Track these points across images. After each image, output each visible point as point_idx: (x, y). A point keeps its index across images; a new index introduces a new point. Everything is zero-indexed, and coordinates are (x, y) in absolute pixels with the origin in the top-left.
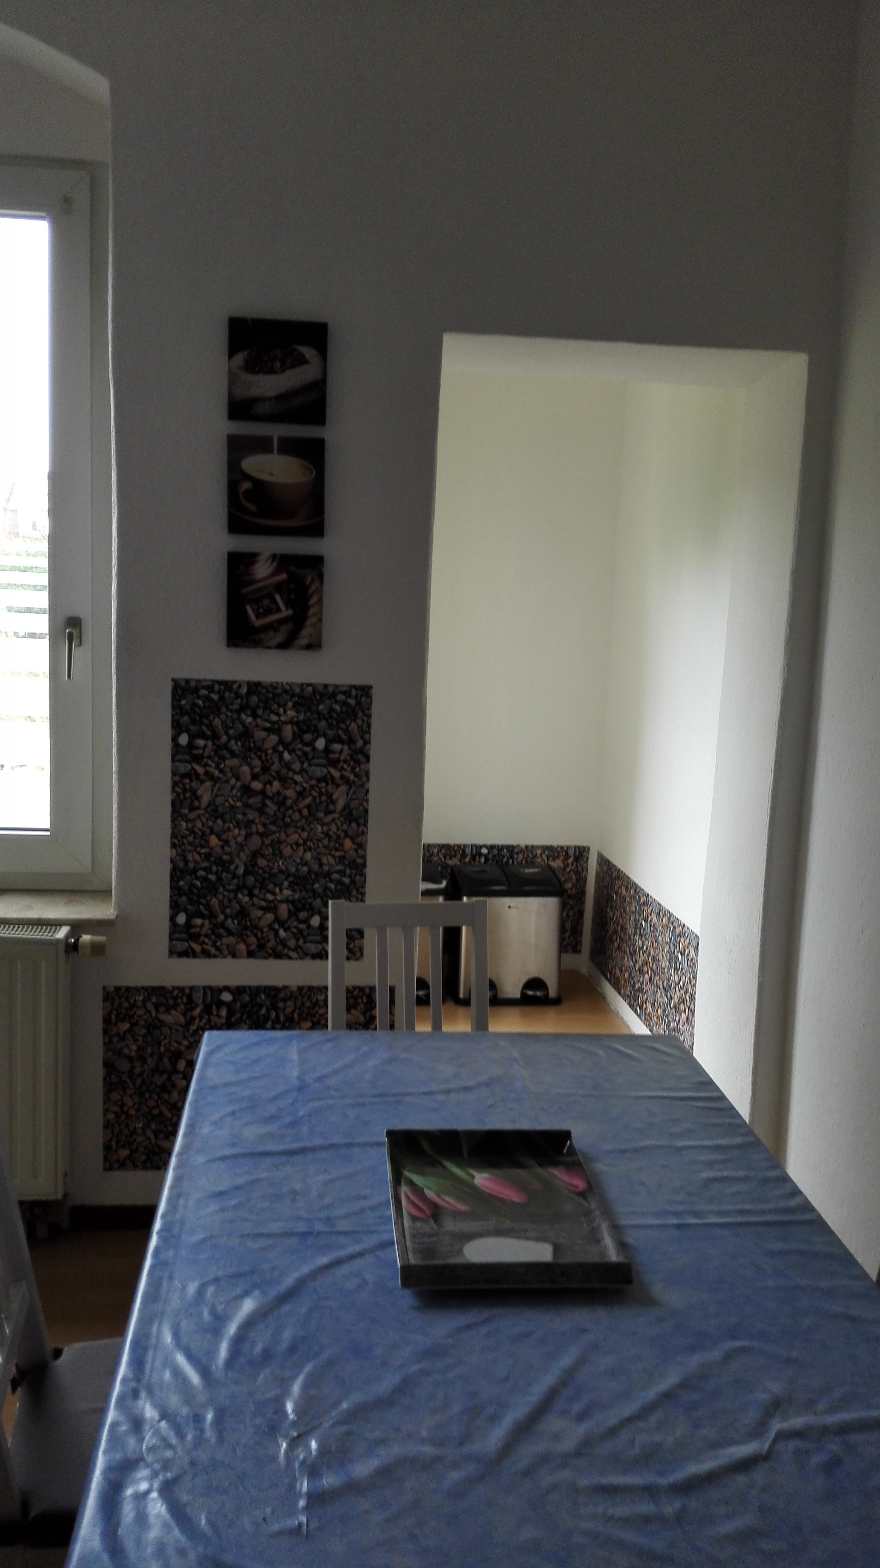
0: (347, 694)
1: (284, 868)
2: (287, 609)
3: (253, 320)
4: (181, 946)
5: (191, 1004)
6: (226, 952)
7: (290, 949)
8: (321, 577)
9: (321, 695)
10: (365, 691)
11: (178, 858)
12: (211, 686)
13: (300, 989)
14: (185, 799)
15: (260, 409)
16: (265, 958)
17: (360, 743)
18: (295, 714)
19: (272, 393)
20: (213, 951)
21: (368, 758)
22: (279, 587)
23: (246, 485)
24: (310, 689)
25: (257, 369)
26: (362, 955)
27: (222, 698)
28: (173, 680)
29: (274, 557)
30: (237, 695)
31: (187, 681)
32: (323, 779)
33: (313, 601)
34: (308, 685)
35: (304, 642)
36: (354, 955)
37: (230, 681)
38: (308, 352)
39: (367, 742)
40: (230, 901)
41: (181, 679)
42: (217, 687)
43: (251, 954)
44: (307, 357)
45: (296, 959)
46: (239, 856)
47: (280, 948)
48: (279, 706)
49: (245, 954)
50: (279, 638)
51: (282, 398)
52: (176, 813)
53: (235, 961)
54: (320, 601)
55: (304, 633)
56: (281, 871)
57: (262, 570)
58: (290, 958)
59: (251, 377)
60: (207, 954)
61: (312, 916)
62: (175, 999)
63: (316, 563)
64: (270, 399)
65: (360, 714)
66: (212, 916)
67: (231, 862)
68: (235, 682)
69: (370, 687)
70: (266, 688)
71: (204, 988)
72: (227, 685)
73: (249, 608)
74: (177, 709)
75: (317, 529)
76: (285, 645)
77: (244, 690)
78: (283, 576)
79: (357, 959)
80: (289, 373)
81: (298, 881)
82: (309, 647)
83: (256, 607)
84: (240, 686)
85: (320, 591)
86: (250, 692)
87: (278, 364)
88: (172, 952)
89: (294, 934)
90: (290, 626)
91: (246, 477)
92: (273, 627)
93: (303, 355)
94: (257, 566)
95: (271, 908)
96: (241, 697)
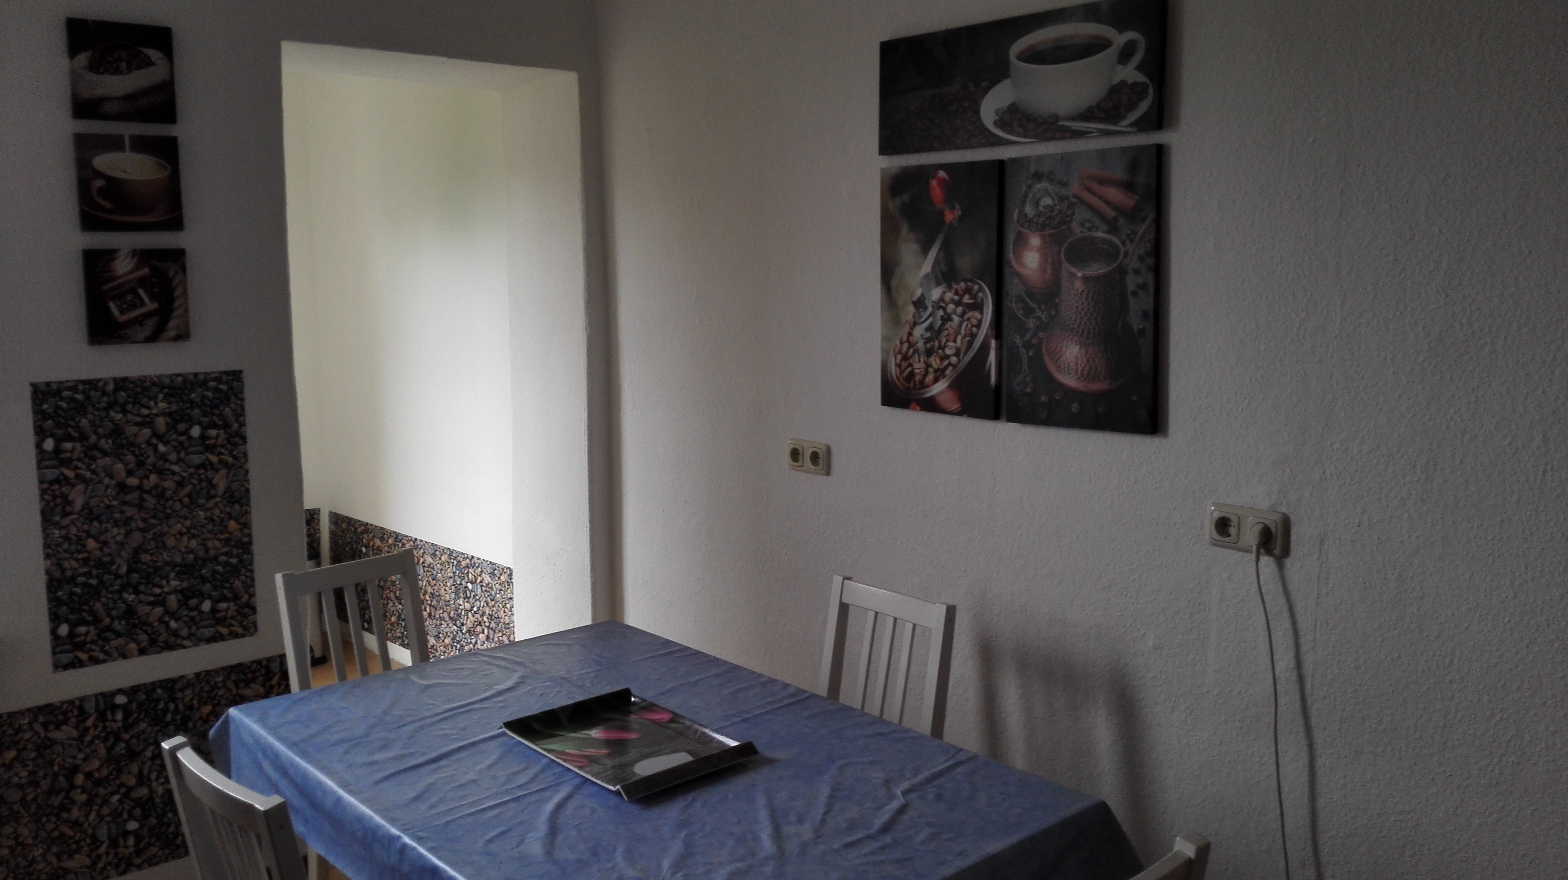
0: (218, 380)
1: (168, 559)
2: (151, 301)
3: (94, 21)
4: (65, 658)
5: (83, 714)
6: (116, 655)
7: (183, 638)
8: (184, 269)
9: (192, 384)
10: (236, 376)
11: (53, 568)
12: (74, 387)
13: (198, 675)
14: (56, 506)
15: (108, 108)
16: (158, 652)
17: (236, 426)
18: (167, 405)
19: (120, 92)
20: (102, 656)
21: (244, 439)
22: (142, 282)
23: (99, 183)
24: (180, 379)
25: (102, 70)
26: (256, 630)
27: (88, 398)
28: (32, 385)
29: (134, 252)
30: (104, 393)
31: (48, 384)
32: (202, 466)
33: (178, 292)
34: (178, 375)
35: (172, 333)
36: (249, 631)
37: (94, 380)
38: (153, 54)
39: (242, 425)
40: (115, 602)
41: (40, 383)
42: (81, 387)
43: (143, 652)
44: (153, 59)
45: (190, 647)
46: (119, 555)
47: (173, 639)
48: (150, 399)
49: (136, 653)
50: (147, 332)
51: (129, 98)
52: (47, 521)
53: (126, 663)
54: (185, 292)
55: (171, 324)
56: (167, 563)
57: (123, 266)
58: (184, 647)
59: (95, 78)
60: (95, 661)
61: (202, 602)
62: (65, 713)
63: (178, 255)
64: (117, 98)
65: (233, 398)
66: (97, 620)
67: (112, 563)
68: (99, 380)
69: (241, 372)
70: (133, 383)
71: (96, 696)
72: (92, 384)
73: (112, 305)
74: (39, 414)
75: (176, 223)
76: (152, 339)
77: (111, 387)
78: (146, 271)
79: (252, 635)
80: (135, 74)
81: (185, 570)
82: (178, 338)
83: (119, 303)
84: (106, 384)
85: (184, 283)
86: (117, 389)
87: (123, 65)
88: (58, 666)
89: (185, 622)
90: (156, 319)
91: (99, 174)
92: (139, 321)
93: (149, 58)
94: (117, 262)
95: (160, 601)
96: (108, 394)
